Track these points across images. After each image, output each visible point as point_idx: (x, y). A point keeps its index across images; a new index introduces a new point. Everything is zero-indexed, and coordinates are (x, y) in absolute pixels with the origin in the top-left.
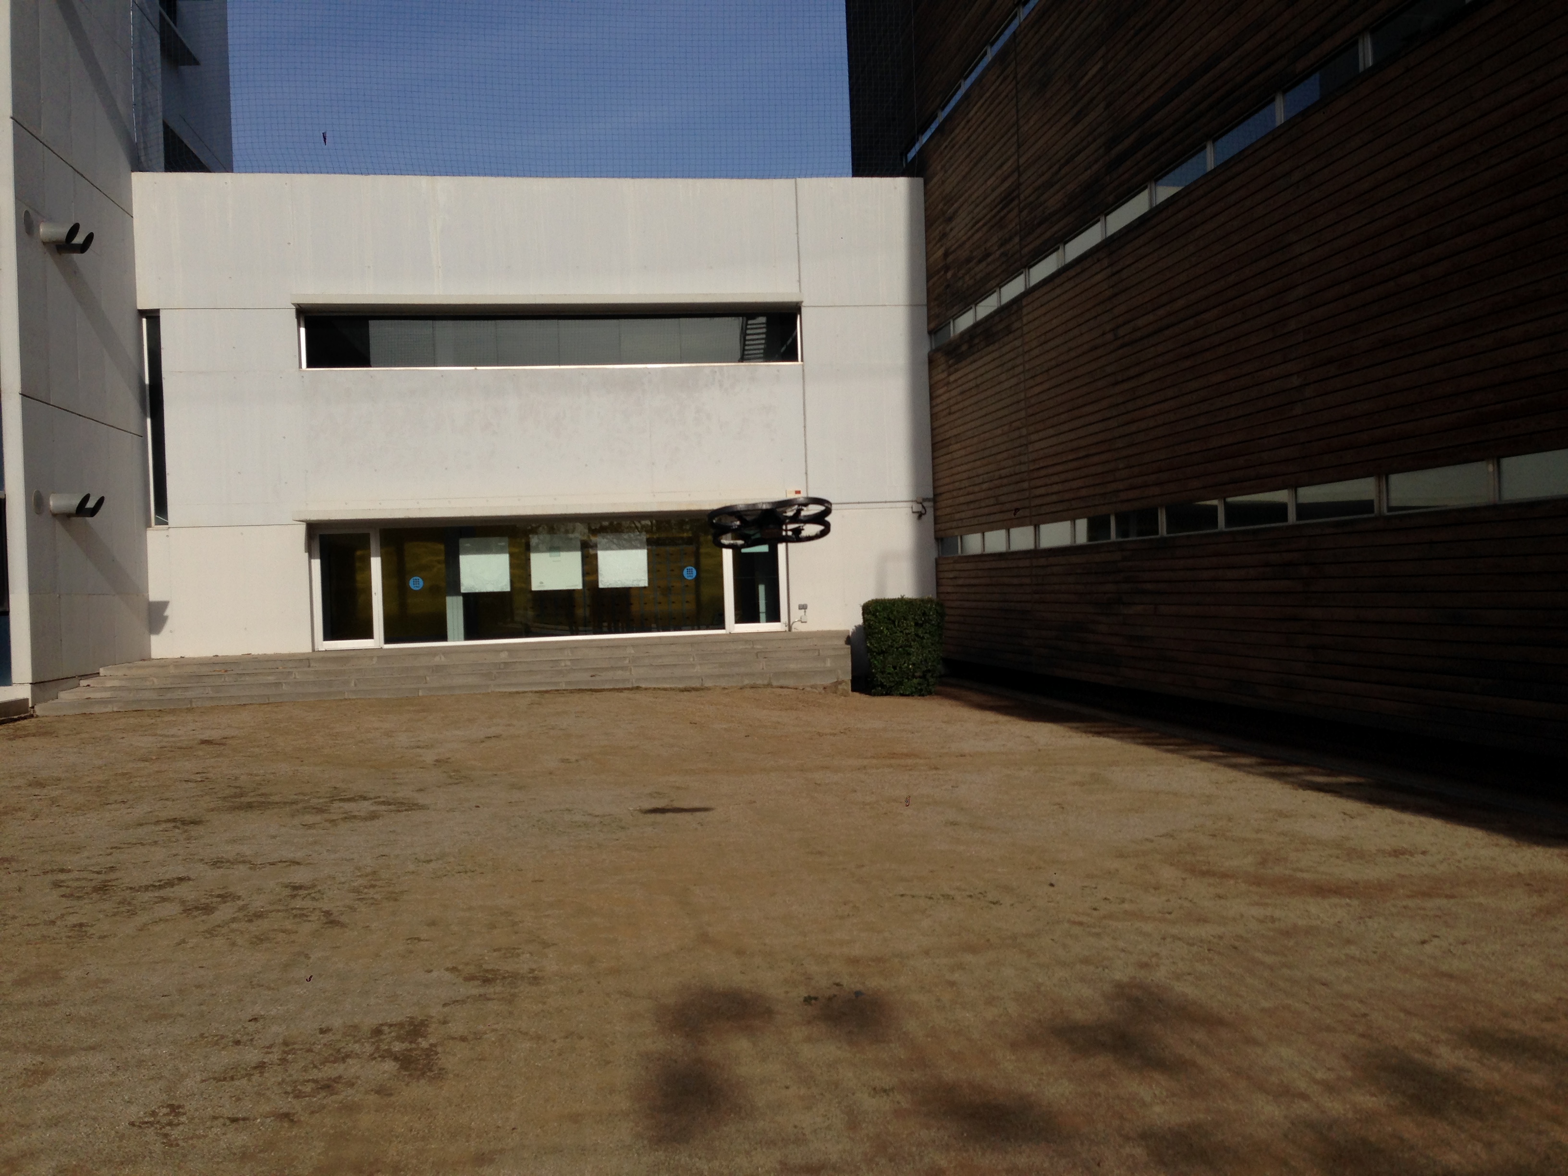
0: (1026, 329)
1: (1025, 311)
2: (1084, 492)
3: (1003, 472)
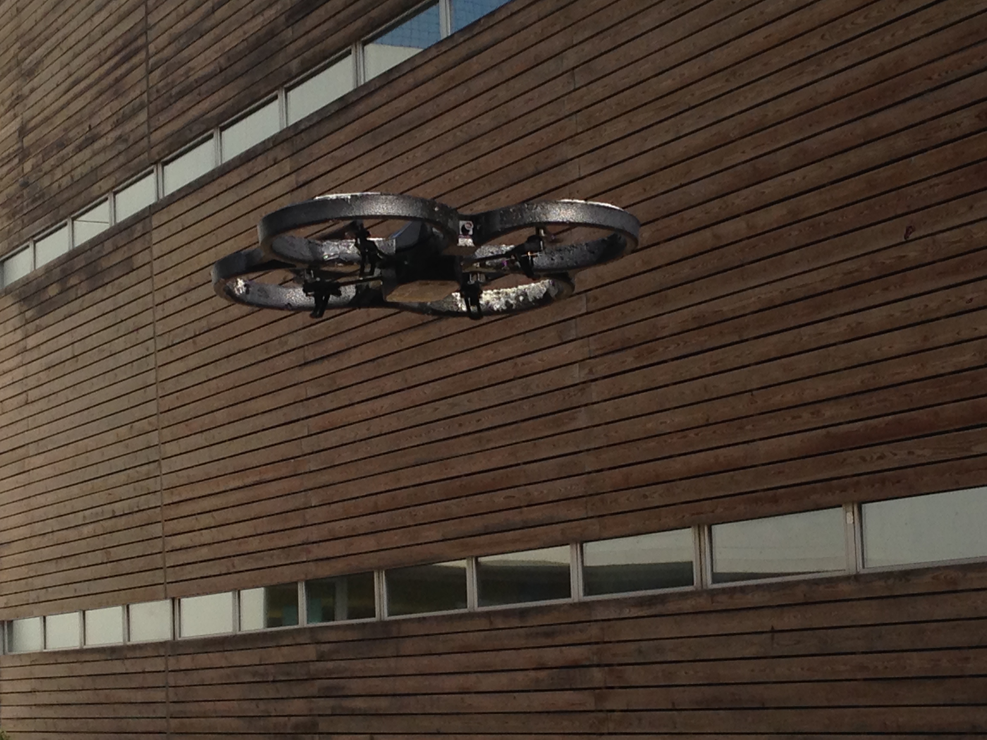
0: (157, 266)
1: (156, 236)
2: (254, 544)
3: (119, 507)
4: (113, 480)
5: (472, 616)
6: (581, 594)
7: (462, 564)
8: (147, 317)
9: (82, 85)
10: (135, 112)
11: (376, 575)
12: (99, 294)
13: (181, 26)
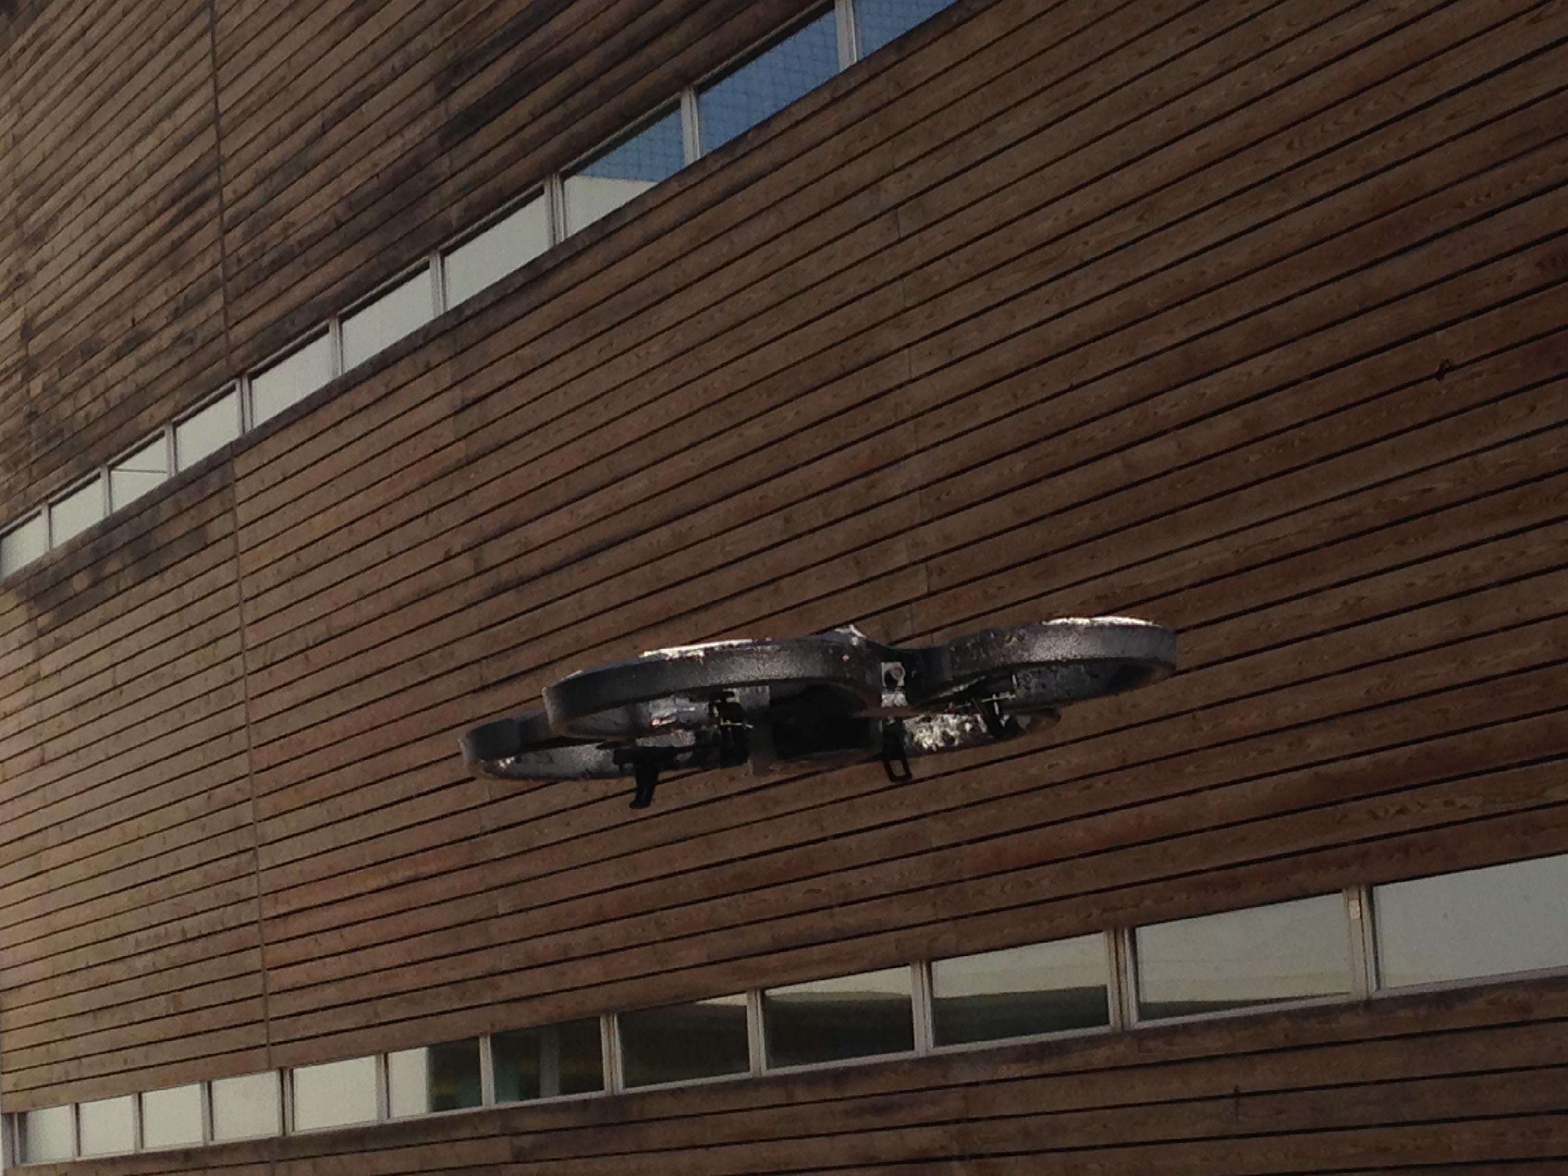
0: (244, 538)
1: (242, 490)
2: (409, 979)
3: (192, 925)
4: (180, 883)
5: (758, 1083)
6: (931, 1043)
7: (741, 1000)
8: (230, 620)
9: (120, 255)
10: (202, 298)
11: (603, 1022)
12: (154, 586)
13: (273, 158)
